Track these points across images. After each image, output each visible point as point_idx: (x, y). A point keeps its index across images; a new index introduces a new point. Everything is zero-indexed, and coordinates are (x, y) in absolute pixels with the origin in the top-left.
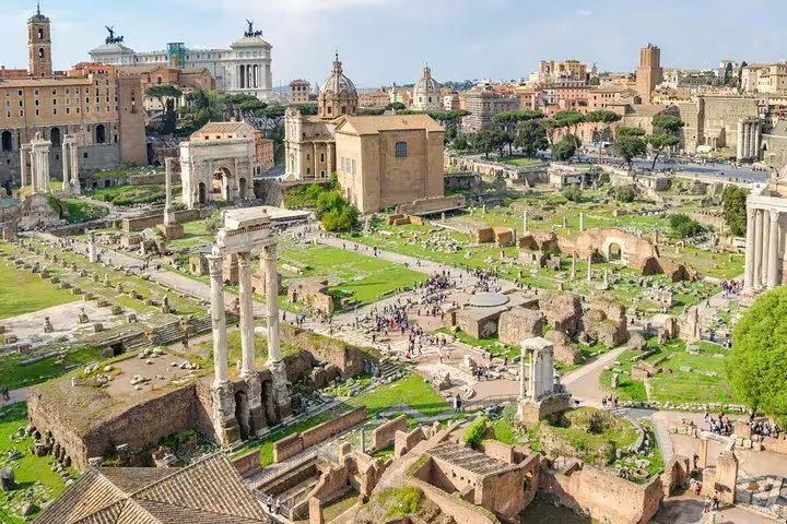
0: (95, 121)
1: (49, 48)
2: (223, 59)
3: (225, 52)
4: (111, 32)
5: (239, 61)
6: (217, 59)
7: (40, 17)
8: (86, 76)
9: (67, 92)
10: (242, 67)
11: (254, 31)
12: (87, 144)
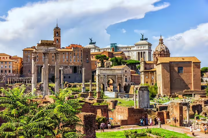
0: (73, 65)
1: (60, 39)
2: (131, 49)
3: (132, 47)
4: (91, 40)
5: (137, 50)
6: (129, 50)
7: (57, 28)
8: (71, 49)
9: (64, 54)
10: (139, 53)
11: (144, 38)
12: (70, 73)
